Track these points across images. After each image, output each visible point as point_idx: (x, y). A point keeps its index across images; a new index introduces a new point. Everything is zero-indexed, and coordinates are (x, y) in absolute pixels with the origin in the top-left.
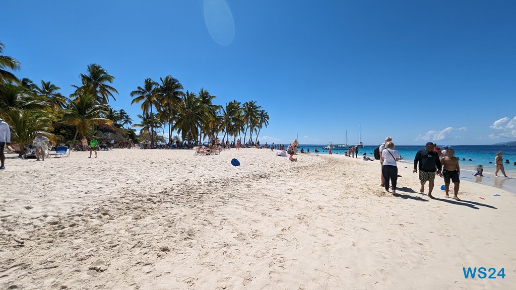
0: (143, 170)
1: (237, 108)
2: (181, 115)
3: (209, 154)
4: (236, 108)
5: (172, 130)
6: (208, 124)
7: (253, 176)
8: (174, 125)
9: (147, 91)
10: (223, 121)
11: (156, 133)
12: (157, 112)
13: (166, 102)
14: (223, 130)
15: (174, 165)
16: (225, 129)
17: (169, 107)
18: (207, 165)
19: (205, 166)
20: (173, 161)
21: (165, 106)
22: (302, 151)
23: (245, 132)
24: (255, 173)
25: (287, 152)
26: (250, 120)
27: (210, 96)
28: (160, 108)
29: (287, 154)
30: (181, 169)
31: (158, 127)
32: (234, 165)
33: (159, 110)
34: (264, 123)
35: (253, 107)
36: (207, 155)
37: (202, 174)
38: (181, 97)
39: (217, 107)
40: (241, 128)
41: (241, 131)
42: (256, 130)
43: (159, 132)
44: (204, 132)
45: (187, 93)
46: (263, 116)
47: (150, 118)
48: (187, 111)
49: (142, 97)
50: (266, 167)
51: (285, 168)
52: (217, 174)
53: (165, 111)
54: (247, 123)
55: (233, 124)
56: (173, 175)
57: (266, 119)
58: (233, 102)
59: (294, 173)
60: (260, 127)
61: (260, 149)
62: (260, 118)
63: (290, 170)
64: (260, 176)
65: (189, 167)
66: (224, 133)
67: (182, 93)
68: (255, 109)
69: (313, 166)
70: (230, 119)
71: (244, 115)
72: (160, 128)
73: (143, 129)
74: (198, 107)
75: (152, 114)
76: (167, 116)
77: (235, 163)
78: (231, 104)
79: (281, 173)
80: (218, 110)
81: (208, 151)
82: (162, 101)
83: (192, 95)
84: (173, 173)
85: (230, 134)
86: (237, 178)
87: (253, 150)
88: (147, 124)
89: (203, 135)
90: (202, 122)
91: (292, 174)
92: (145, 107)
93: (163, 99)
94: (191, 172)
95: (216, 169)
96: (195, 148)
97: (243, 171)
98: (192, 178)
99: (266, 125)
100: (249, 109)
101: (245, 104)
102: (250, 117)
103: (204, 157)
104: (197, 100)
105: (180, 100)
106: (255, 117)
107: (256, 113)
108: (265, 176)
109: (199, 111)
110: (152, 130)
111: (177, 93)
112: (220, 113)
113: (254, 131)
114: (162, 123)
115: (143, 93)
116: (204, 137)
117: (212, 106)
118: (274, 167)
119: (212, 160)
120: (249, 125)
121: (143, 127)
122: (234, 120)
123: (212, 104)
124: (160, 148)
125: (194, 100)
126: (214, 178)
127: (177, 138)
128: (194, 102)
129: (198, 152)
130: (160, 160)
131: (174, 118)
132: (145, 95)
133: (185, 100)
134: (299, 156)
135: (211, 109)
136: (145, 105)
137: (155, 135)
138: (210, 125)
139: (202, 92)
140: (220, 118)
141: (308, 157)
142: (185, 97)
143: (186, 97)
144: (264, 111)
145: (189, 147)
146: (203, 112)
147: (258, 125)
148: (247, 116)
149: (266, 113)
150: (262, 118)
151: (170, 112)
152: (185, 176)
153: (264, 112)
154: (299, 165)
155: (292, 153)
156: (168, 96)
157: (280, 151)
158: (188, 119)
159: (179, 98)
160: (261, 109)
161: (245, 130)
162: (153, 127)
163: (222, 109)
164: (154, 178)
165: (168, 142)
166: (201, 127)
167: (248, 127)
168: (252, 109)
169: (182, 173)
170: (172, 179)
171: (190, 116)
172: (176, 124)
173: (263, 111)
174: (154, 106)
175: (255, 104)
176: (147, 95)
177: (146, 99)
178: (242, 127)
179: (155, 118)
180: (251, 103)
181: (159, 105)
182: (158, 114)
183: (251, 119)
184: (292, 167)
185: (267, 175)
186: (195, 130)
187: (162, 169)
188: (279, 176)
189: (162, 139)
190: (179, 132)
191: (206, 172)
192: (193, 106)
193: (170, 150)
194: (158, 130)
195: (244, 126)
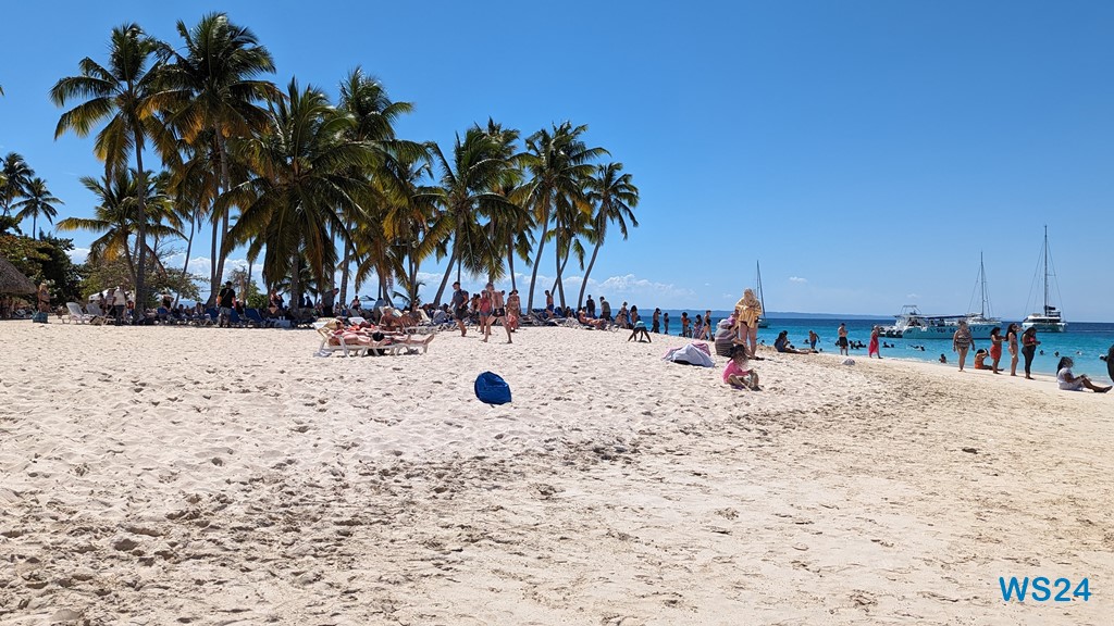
0: (100, 416)
1: (501, 154)
2: (264, 182)
3: (381, 353)
4: (498, 156)
5: (227, 248)
6: (378, 221)
7: (565, 451)
8: (232, 223)
9: (124, 79)
10: (442, 208)
11: (156, 257)
12: (166, 169)
13: (199, 126)
14: (442, 250)
15: (233, 399)
16: (450, 246)
17: (215, 148)
18: (373, 400)
19: (364, 402)
20: (227, 381)
21: (195, 145)
22: (781, 346)
23: (532, 256)
24: (574, 438)
25: (712, 346)
26: (554, 209)
27: (387, 102)
28: (176, 153)
29: (714, 357)
30: (262, 415)
31: (165, 230)
32: (485, 401)
33: (171, 158)
34: (617, 221)
35: (569, 150)
36: (371, 353)
37: (351, 438)
38: (263, 104)
39: (416, 150)
40: (515, 239)
41: (515, 255)
42: (579, 248)
43: (171, 253)
44: (356, 257)
45: (293, 90)
46: (615, 190)
47: (132, 193)
48: (290, 168)
49: (100, 106)
50: (624, 410)
51: (707, 417)
52: (414, 440)
53: (196, 164)
54: (544, 220)
55: (483, 221)
56: (229, 439)
57: (625, 202)
58: (485, 130)
59: (745, 439)
60: (597, 235)
61: (596, 332)
62: (598, 197)
63: (729, 428)
64: (597, 450)
65: (294, 407)
66: (446, 260)
67: (269, 91)
68: (576, 158)
69: (828, 410)
70: (472, 201)
71: (529, 187)
72: (175, 237)
73: (104, 239)
74: (337, 151)
75: (142, 175)
76: (205, 186)
77: (492, 390)
78: (474, 136)
79: (686, 440)
80: (418, 164)
81: (378, 337)
82: (183, 121)
83: (313, 98)
84: (227, 432)
85: (468, 265)
86: (495, 457)
87: (570, 336)
88: (121, 219)
89: (353, 267)
90: (354, 215)
91: (734, 443)
92: (113, 144)
93: (188, 112)
94: (303, 430)
95: (410, 416)
96: (321, 323)
97: (527, 429)
98: (308, 454)
99: (624, 230)
100: (553, 160)
101: (535, 137)
102: (555, 192)
103: (360, 365)
104: (334, 120)
105: (259, 117)
106: (578, 195)
107: (581, 177)
108: (620, 451)
109: (341, 165)
110: (141, 242)
111: (247, 88)
112: (431, 176)
113: (573, 255)
114: (185, 215)
115: (105, 86)
116: (361, 276)
117: (394, 144)
118: (658, 410)
119: (395, 378)
120: (552, 226)
121: (103, 233)
122: (488, 204)
123: (399, 137)
124: (172, 323)
125: (320, 120)
126: (398, 454)
127: (244, 278)
128: (321, 127)
129: (335, 342)
130: (173, 373)
131: (234, 195)
132: (113, 95)
133: (284, 119)
134: (768, 365)
135: (388, 158)
136: (113, 140)
137: (152, 267)
138: (388, 226)
139: (355, 82)
140: (426, 199)
141: (808, 369)
142: (282, 108)
143: (288, 104)
144: (618, 167)
145: (298, 317)
146: (355, 172)
147: (589, 227)
148: (544, 189)
149: (626, 178)
150: (607, 200)
151: (218, 170)
152: (275, 445)
153: (618, 175)
154: (768, 407)
155: (735, 351)
156: (212, 101)
157: (685, 344)
158: (294, 199)
159: (259, 113)
160: (602, 160)
161: (535, 248)
162: (145, 230)
163: (436, 159)
164: (146, 451)
165: (205, 296)
166: (346, 234)
167: (546, 236)
168: (566, 159)
169: (266, 434)
170: (224, 456)
171: (302, 187)
172: (243, 220)
173: (612, 169)
174: (149, 142)
175: (579, 139)
176: (121, 96)
177: (116, 110)
178: (522, 238)
179: (153, 194)
180: (562, 131)
181: (171, 135)
182: (165, 176)
183: (561, 203)
184: (736, 412)
185: (627, 445)
186: (320, 246)
187: (183, 412)
188: (677, 453)
189: (181, 282)
190: (252, 256)
191: (368, 431)
192: (315, 143)
193: (213, 331)
194: (166, 243)
195: (530, 232)
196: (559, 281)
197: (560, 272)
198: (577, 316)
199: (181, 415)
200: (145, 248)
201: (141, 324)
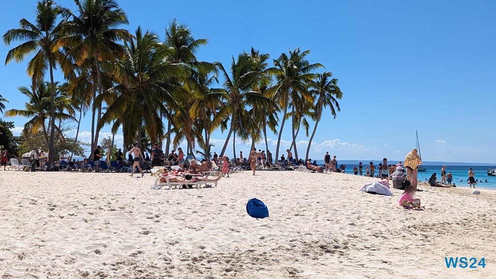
0: (31, 225)
1: (258, 68)
2: (121, 87)
3: (190, 187)
4: (257, 69)
5: (100, 126)
6: (187, 109)
7: (303, 247)
8: (104, 111)
9: (44, 30)
10: (225, 101)
11: (60, 132)
12: (66, 81)
13: (85, 56)
14: (224, 125)
15: (105, 215)
16: (229, 123)
17: (94, 68)
18: (187, 215)
19: (181, 216)
20: (102, 204)
21: (83, 67)
22: (433, 182)
23: (278, 128)
24: (308, 239)
26: (291, 100)
27: (192, 39)
28: (72, 72)
29: (392, 190)
30: (123, 224)
31: (65, 116)
32: (253, 216)
33: (69, 75)
34: (328, 107)
35: (299, 65)
36: (184, 187)
37: (175, 238)
38: (121, 42)
39: (209, 67)
40: (267, 119)
41: (268, 128)
42: (306, 123)
43: (68, 129)
44: (175, 130)
45: (138, 33)
46: (326, 88)
47: (47, 95)
48: (137, 79)
49: (30, 46)
50: (337, 222)
51: (389, 226)
52: (212, 239)
53: (83, 78)
54: (285, 107)
55: (248, 108)
56: (104, 238)
57: (334, 96)
58: (250, 54)
59: (413, 241)
60: (316, 116)
62: (317, 92)
63: (403, 233)
64: (322, 247)
65: (141, 219)
66: (227, 131)
67: (125, 35)
68: (304, 70)
69: (465, 223)
70: (242, 97)
71: (275, 87)
72: (71, 120)
73: (32, 122)
74: (164, 68)
75: (53, 84)
76: (89, 90)
77: (257, 209)
78: (243, 59)
79: (377, 241)
80: (211, 75)
81: (188, 177)
82: (76, 53)
83: (150, 38)
84: (103, 234)
85: (240, 134)
86: (260, 250)
87: (301, 176)
88: (40, 110)
89: (173, 136)
90: (173, 105)
91: (407, 243)
92: (37, 67)
93: (79, 48)
94: (146, 233)
95: (209, 225)
96: (155, 170)
97: (279, 233)
98: (150, 248)
99: (334, 112)
100: (290, 71)
101: (280, 60)
102: (291, 90)
103: (179, 194)
104: (162, 51)
105: (119, 50)
106: (304, 91)
107: (307, 81)
108: (336, 247)
109: (168, 76)
110: (52, 123)
111: (112, 34)
112: (218, 82)
113: (302, 127)
114: (77, 108)
115: (33, 34)
116: (177, 141)
117: (196, 63)
118: (358, 222)
119: (199, 202)
120: (289, 110)
121: (31, 118)
122: (251, 98)
123: (199, 60)
124: (69, 170)
125: (153, 51)
126: (203, 248)
127: (109, 143)
128: (154, 55)
129: (163, 181)
130: (71, 199)
131: (105, 96)
132: (38, 39)
133: (133, 51)
134: (425, 194)
135: (193, 72)
136: (37, 63)
137: (58, 137)
138: (192, 112)
139: (173, 29)
140: (217, 94)
141: (451, 197)
142: (132, 44)
143: (135, 42)
144: (329, 75)
146: (174, 81)
147: (312, 111)
148: (284, 89)
149: (334, 81)
150: (322, 95)
151: (96, 81)
152: (131, 242)
153: (329, 79)
154: (427, 220)
156: (93, 41)
157: (374, 182)
158: (140, 97)
159: (119, 47)
160: (320, 71)
161: (280, 123)
162: (54, 116)
163: (221, 72)
164: (57, 245)
166: (170, 117)
167: (286, 117)
168: (298, 70)
169: (125, 235)
170: (101, 249)
171: (142, 92)
172: (109, 110)
173: (325, 76)
174: (58, 66)
175: (305, 59)
176: (42, 40)
177: (39, 48)
178: (271, 117)
179: (59, 95)
180: (295, 55)
181: (70, 62)
182: (66, 85)
183: (295, 96)
184: (407, 223)
185: (340, 244)
186: (154, 125)
187: (77, 222)
188: (372, 249)
189: (73, 146)
190: (114, 130)
191: (185, 234)
192: (151, 64)
193: (93, 174)
194: (66, 123)
195: (276, 114)
196: (294, 143)
197: (294, 138)
198: (306, 164)
199: (76, 224)
200: (54, 126)
201: (51, 170)
